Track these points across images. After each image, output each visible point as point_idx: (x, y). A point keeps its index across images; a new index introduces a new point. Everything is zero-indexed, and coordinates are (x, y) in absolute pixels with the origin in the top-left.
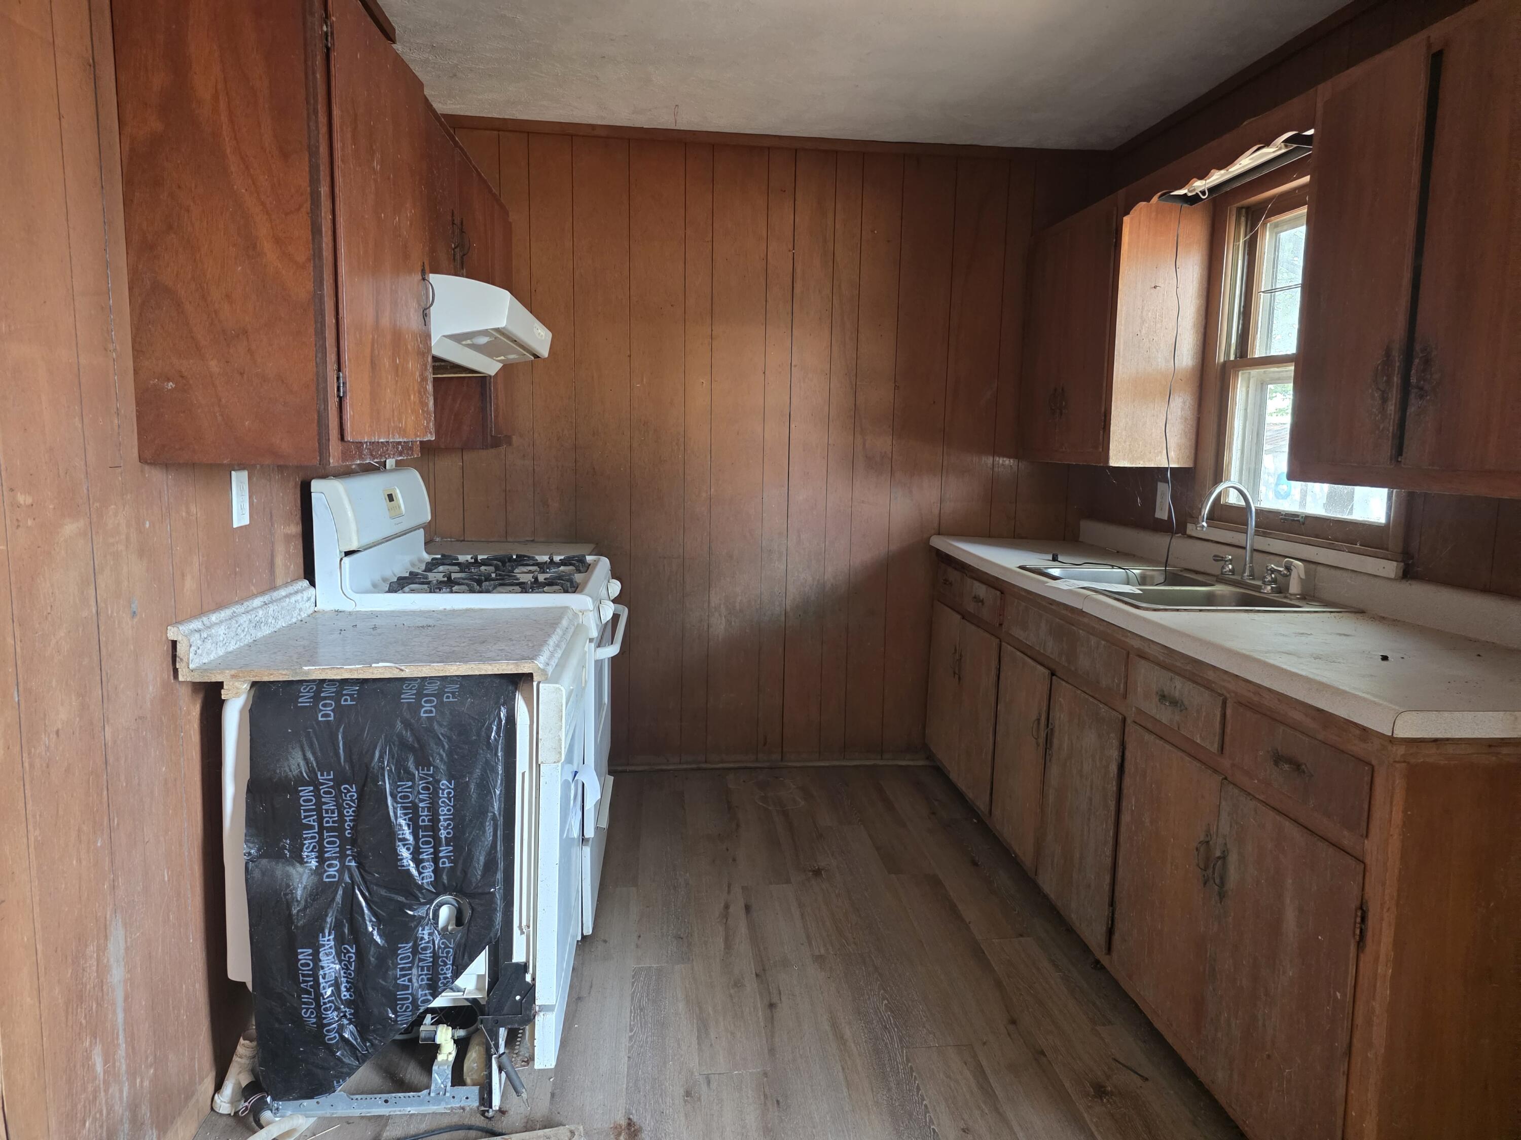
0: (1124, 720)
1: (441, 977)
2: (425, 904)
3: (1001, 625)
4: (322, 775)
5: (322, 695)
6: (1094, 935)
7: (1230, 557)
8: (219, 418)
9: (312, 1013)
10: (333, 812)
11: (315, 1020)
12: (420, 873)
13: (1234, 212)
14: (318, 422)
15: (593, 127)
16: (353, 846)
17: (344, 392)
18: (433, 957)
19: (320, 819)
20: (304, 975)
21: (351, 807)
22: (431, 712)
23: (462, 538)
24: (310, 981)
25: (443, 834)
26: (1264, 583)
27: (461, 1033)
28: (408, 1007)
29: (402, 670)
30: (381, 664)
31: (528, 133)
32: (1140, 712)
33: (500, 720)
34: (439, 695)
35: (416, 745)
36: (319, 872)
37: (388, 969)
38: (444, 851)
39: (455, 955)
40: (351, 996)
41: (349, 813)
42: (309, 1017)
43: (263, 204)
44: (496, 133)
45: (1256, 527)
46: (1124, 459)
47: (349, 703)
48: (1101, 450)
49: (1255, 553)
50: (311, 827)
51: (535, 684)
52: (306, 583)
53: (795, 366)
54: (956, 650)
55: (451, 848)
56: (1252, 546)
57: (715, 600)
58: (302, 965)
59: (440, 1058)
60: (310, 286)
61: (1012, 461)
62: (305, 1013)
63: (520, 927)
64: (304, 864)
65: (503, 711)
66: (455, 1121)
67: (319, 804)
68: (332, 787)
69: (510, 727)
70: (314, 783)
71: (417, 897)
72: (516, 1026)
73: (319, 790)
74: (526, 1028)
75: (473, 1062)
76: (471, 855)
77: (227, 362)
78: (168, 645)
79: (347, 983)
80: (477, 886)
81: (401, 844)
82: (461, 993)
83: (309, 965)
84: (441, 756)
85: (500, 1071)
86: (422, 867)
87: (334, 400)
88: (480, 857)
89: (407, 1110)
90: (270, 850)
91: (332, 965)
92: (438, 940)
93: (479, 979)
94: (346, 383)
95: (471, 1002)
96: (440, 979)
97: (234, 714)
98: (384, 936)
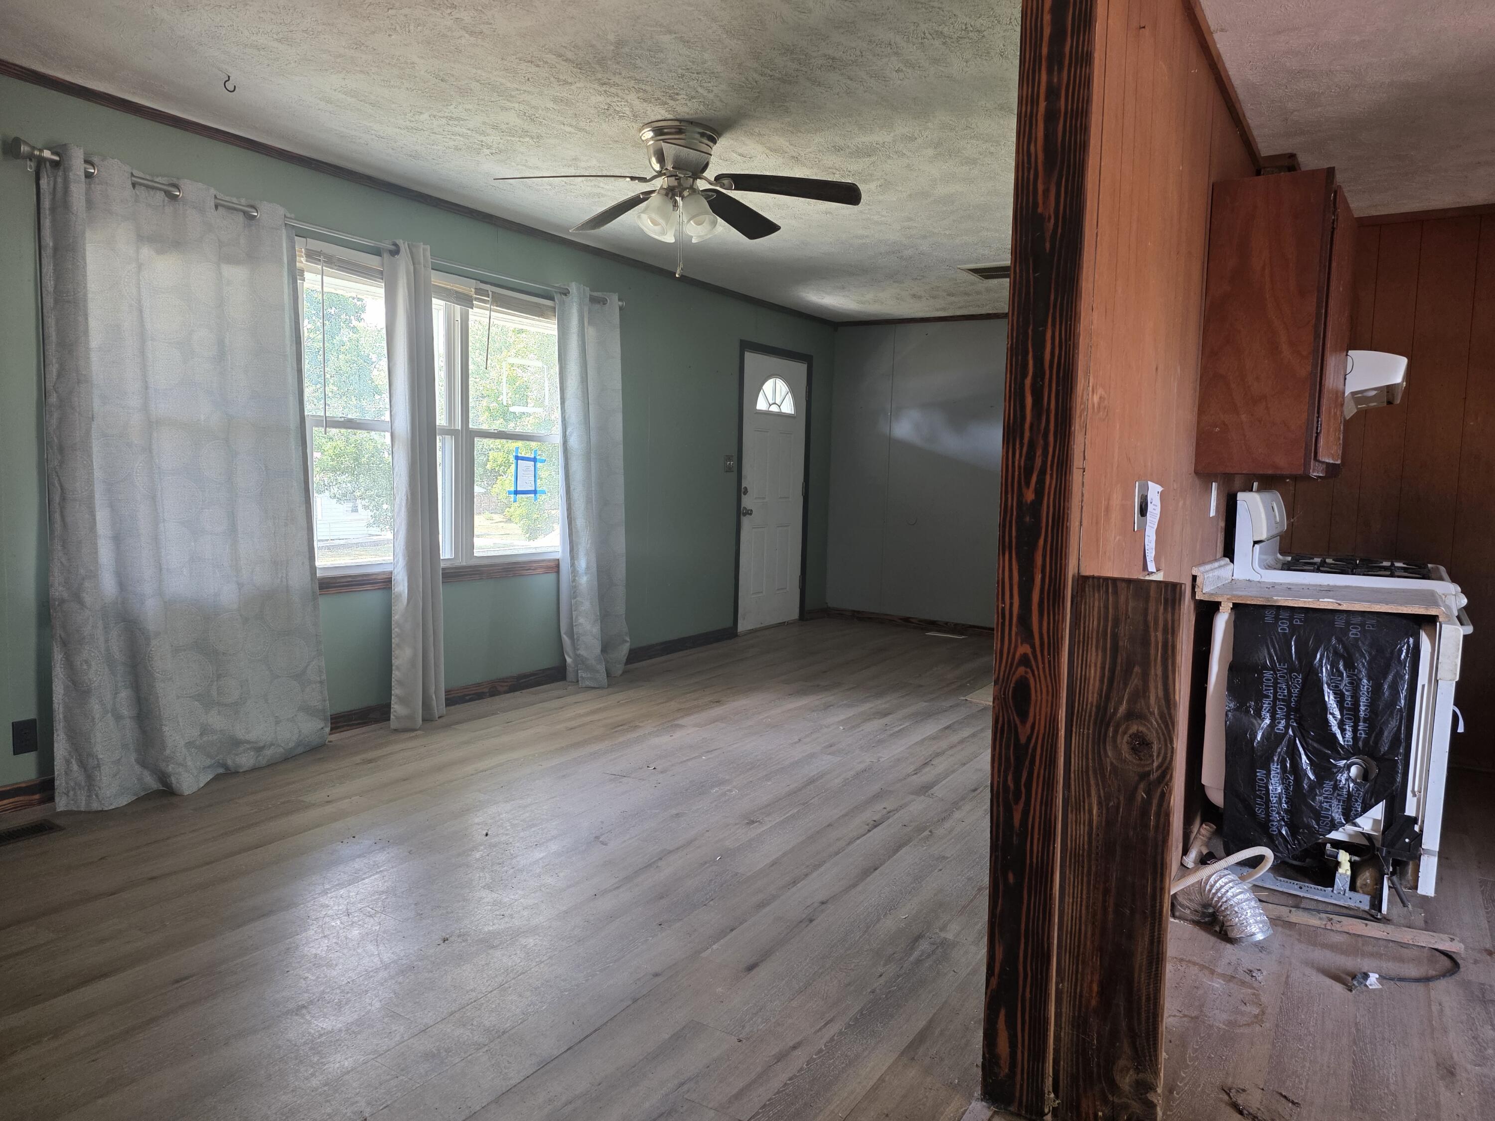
2: (1344, 759)
4: (1280, 665)
5: (1281, 617)
8: (1243, 447)
9: (1262, 811)
10: (1284, 690)
11: (1263, 816)
12: (1343, 738)
14: (1305, 447)
16: (1296, 712)
17: (1321, 430)
18: (1348, 795)
19: (1276, 692)
20: (1259, 786)
21: (1297, 688)
22: (1357, 634)
23: (1294, 552)
24: (1263, 790)
25: (1362, 714)
27: (1357, 858)
28: (1327, 824)
29: (1340, 605)
30: (1326, 600)
31: (1381, 225)
33: (1409, 646)
34: (1363, 625)
35: (1345, 655)
36: (1272, 726)
37: (1317, 795)
38: (1361, 726)
39: (1365, 795)
40: (1287, 807)
41: (1295, 692)
42: (1260, 813)
43: (1285, 323)
47: (1299, 623)
50: (1268, 697)
51: (1438, 624)
52: (1227, 560)
55: (1367, 725)
58: (1259, 779)
59: (1341, 871)
60: (1309, 368)
62: (1258, 810)
63: (1413, 791)
64: (1263, 720)
65: (1411, 640)
66: (1351, 913)
67: (1276, 683)
68: (1286, 673)
69: (1415, 653)
70: (1274, 669)
71: (1339, 753)
72: (1405, 859)
73: (1276, 675)
74: (1411, 863)
75: (1365, 880)
76: (1381, 732)
77: (1252, 415)
78: (1191, 578)
79: (1286, 798)
80: (1384, 754)
81: (1330, 717)
82: (1360, 830)
83: (1263, 780)
84: (1363, 664)
85: (1389, 887)
86: (1345, 734)
87: (1315, 435)
88: (1387, 736)
89: (1316, 898)
90: (1241, 707)
91: (1277, 785)
92: (1351, 785)
93: (1376, 822)
94: (1321, 425)
95: (1368, 837)
96: (1352, 810)
97: (1222, 623)
98: (1315, 773)
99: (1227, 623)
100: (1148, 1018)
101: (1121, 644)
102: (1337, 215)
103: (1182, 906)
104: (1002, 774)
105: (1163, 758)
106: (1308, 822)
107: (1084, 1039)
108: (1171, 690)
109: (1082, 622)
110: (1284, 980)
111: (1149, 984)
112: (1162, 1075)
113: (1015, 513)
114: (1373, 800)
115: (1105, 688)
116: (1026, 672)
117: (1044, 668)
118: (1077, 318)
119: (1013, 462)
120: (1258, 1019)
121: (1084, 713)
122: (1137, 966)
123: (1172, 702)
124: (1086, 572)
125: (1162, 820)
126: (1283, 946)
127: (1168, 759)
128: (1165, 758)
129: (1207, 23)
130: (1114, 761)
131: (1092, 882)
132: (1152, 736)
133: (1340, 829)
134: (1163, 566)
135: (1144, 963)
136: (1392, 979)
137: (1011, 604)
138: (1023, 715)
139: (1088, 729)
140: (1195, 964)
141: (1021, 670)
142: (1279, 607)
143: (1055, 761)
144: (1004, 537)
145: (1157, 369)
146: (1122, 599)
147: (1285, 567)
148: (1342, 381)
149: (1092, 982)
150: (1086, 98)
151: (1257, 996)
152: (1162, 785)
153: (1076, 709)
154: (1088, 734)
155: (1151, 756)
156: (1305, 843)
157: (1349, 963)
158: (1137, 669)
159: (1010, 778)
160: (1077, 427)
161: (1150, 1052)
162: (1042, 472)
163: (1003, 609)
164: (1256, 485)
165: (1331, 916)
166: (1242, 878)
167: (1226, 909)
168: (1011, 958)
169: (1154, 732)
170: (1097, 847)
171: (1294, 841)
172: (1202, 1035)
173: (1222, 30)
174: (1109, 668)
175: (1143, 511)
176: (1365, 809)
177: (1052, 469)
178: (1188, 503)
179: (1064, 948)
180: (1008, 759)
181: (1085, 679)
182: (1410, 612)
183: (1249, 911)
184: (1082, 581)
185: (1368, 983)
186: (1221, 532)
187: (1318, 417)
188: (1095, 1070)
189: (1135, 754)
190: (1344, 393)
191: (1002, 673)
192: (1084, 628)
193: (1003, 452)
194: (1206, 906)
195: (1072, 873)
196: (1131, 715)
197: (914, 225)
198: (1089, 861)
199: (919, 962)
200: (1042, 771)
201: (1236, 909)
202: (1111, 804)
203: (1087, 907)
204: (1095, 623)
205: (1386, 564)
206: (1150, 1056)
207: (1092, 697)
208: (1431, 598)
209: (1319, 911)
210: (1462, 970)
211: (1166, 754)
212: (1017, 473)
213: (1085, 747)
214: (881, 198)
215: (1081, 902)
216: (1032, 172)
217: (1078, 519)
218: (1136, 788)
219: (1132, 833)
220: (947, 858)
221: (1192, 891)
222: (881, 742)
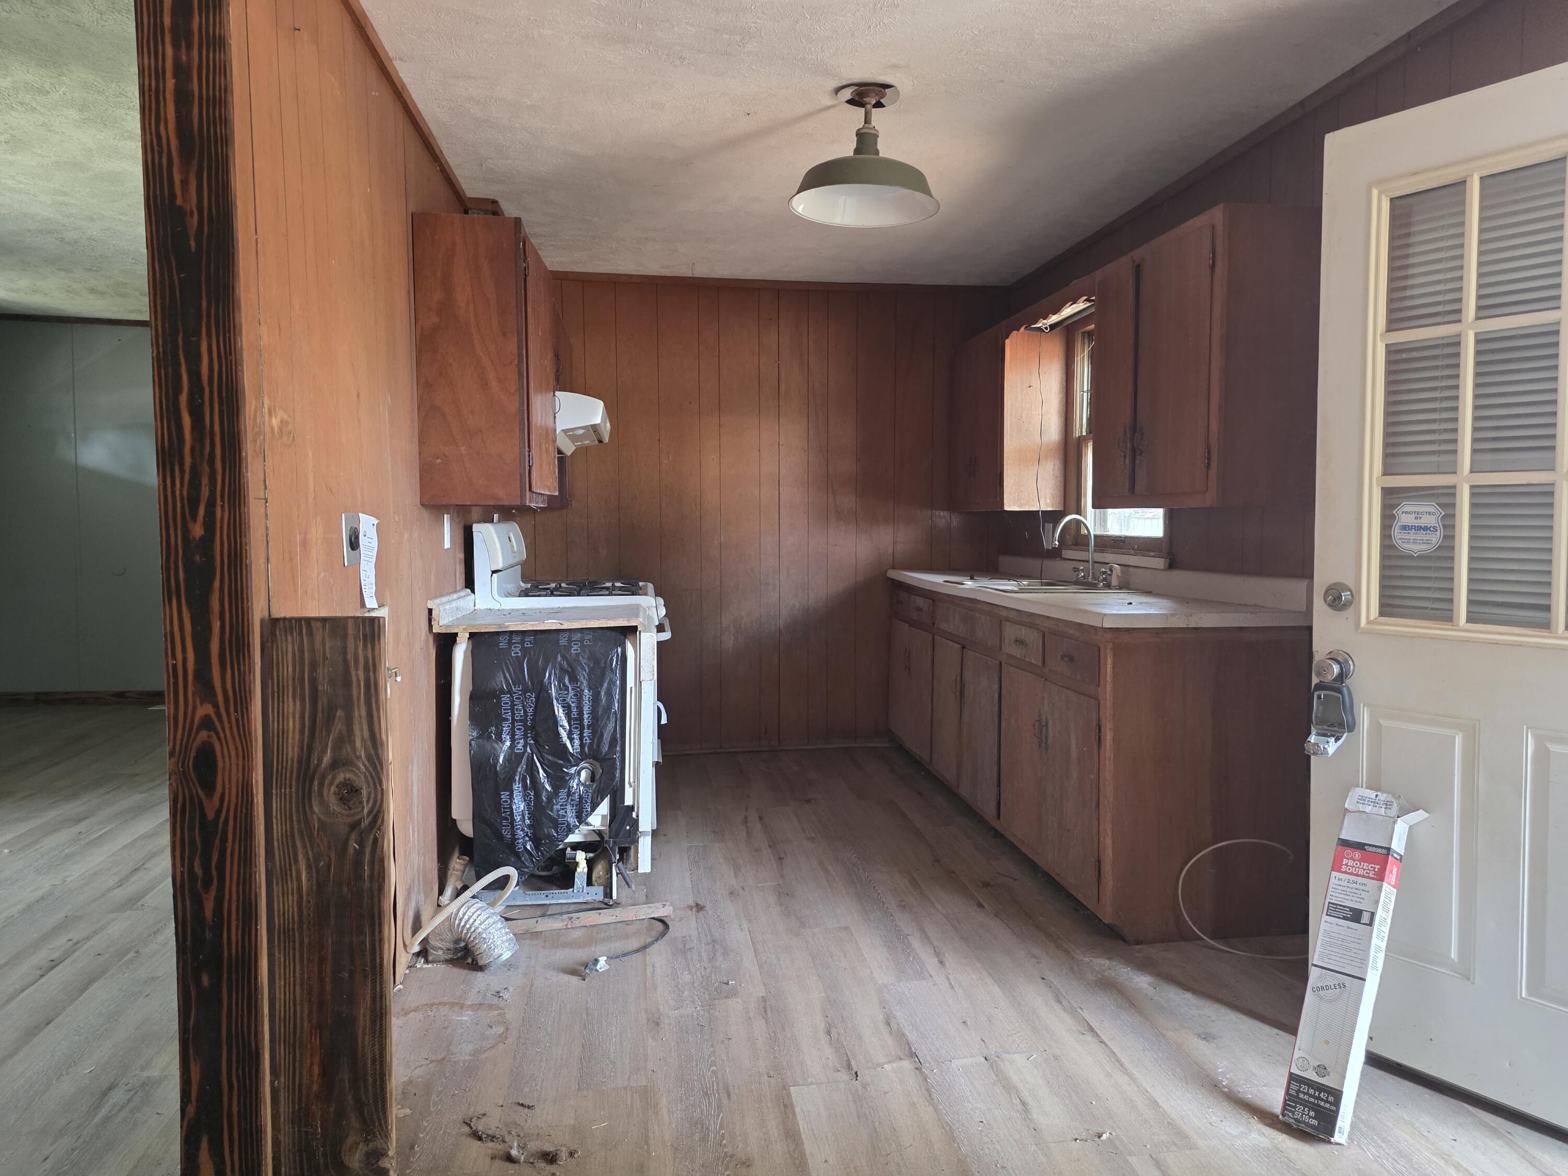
0: (1001, 663)
1: (584, 810)
2: (574, 766)
3: (934, 624)
4: (515, 688)
5: (513, 641)
6: (988, 811)
7: (1082, 568)
8: (465, 479)
9: (508, 832)
10: (520, 711)
11: (510, 836)
12: (572, 746)
13: (1080, 336)
14: (520, 480)
15: (631, 276)
16: (532, 731)
17: (532, 464)
18: (579, 798)
19: (513, 714)
20: (504, 808)
21: (531, 707)
22: (577, 650)
23: (534, 579)
24: (508, 812)
25: (586, 722)
26: (1099, 581)
27: (591, 855)
28: (564, 829)
29: (562, 624)
30: (550, 621)
31: (583, 281)
32: (1009, 655)
33: (618, 655)
34: (582, 641)
35: (569, 670)
36: (512, 747)
37: (553, 804)
38: (586, 733)
39: (592, 796)
40: (531, 822)
41: (530, 711)
42: (507, 834)
43: (492, 361)
44: (559, 281)
45: (1094, 546)
46: (1014, 505)
47: (529, 645)
48: (999, 499)
49: (1095, 565)
50: (507, 720)
51: (638, 633)
52: (469, 591)
53: (782, 445)
54: (906, 650)
55: (590, 731)
56: (1092, 559)
57: (726, 622)
58: (504, 802)
59: (579, 870)
60: (517, 405)
61: (945, 513)
62: (505, 832)
63: (630, 783)
64: (503, 743)
65: (619, 650)
66: (589, 906)
67: (513, 705)
68: (521, 695)
69: (624, 659)
70: (510, 692)
71: (570, 761)
72: (627, 845)
73: (513, 697)
74: (632, 847)
75: (599, 872)
76: (602, 735)
77: (470, 448)
78: (427, 612)
79: (529, 814)
80: (606, 754)
81: (561, 729)
82: (591, 828)
83: (507, 801)
84: (584, 676)
85: (617, 874)
86: (574, 743)
87: (527, 468)
88: (607, 737)
89: (560, 901)
90: (484, 734)
91: (520, 803)
92: (581, 788)
93: (603, 817)
94: (532, 459)
95: (599, 833)
96: (583, 812)
97: (460, 654)
98: (552, 785)
99: (465, 653)
100: (375, 1082)
101: (320, 688)
102: (528, 263)
103: (434, 948)
104: (186, 861)
105: (373, 802)
106: (548, 832)
107: (306, 1133)
108: (377, 730)
109: (275, 669)
110: (528, 990)
111: (374, 1045)
112: (394, 1135)
113: (180, 552)
114: (599, 798)
115: (306, 739)
116: (209, 736)
117: (231, 728)
118: (237, 331)
119: (173, 492)
120: (502, 1038)
121: (284, 771)
122: (360, 1031)
123: (378, 742)
124: (278, 613)
125: (377, 867)
126: (530, 957)
127: (379, 802)
128: (375, 802)
129: (384, 48)
130: (322, 817)
131: (305, 956)
132: (361, 782)
133: (577, 831)
134: (388, 599)
135: (368, 1025)
136: (617, 957)
137: (185, 660)
138: (209, 786)
139: (291, 788)
140: (445, 1004)
141: (203, 734)
142: (511, 632)
143: (251, 832)
144: (168, 580)
145: (358, 396)
146: (318, 639)
147: (522, 594)
148: (552, 419)
149: (312, 1064)
150: (223, 87)
151: (502, 1015)
152: (374, 831)
153: (275, 767)
154: (291, 793)
155: (361, 802)
156: (547, 852)
157: (582, 954)
158: (340, 713)
159: (197, 863)
160: (250, 453)
161: (378, 1117)
162: (211, 504)
163: (175, 666)
164: (496, 516)
165: (571, 915)
166: (492, 905)
167: (475, 938)
168: (211, 1074)
169: (362, 777)
170: (309, 915)
171: (538, 854)
172: (447, 1075)
173: (401, 59)
174: (309, 717)
175: (354, 544)
176: (593, 810)
177: (222, 500)
178: (415, 535)
179: (277, 1040)
180: (192, 842)
181: (283, 733)
182: (616, 625)
183: (495, 934)
184: (273, 625)
185: (598, 967)
186: (460, 563)
187: (529, 452)
188: (321, 1161)
189: (344, 804)
190: (555, 430)
191: (178, 743)
192: (278, 676)
193: (159, 481)
194: (457, 941)
195: (282, 952)
196: (336, 764)
197: (72, 201)
198: (301, 934)
199: (107, 1119)
200: (237, 846)
201: (484, 935)
202: (322, 864)
203: (302, 984)
204: (290, 669)
205: (609, 584)
206: (380, 1120)
207: (292, 750)
208: (635, 610)
209: (561, 914)
210: (670, 930)
211: (376, 797)
212: (179, 505)
213: (288, 808)
214: (11, 158)
215: (294, 981)
216: (165, 155)
217: (264, 555)
218: (348, 839)
219: (346, 889)
220: (159, 977)
221: (443, 930)
222: (68, 857)
